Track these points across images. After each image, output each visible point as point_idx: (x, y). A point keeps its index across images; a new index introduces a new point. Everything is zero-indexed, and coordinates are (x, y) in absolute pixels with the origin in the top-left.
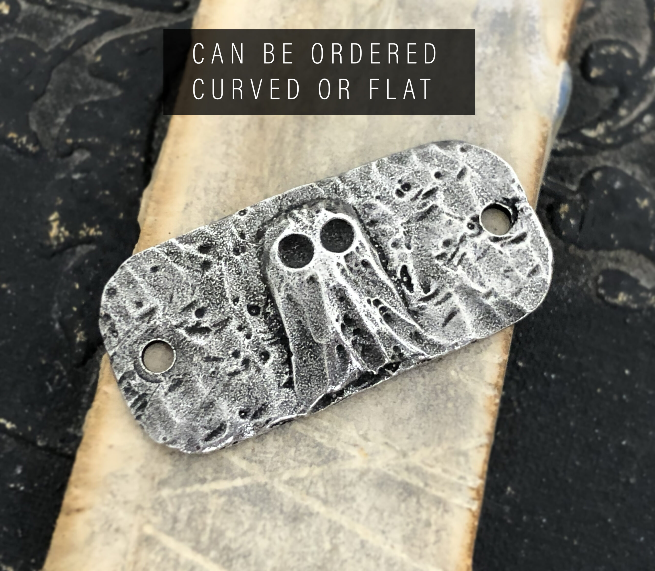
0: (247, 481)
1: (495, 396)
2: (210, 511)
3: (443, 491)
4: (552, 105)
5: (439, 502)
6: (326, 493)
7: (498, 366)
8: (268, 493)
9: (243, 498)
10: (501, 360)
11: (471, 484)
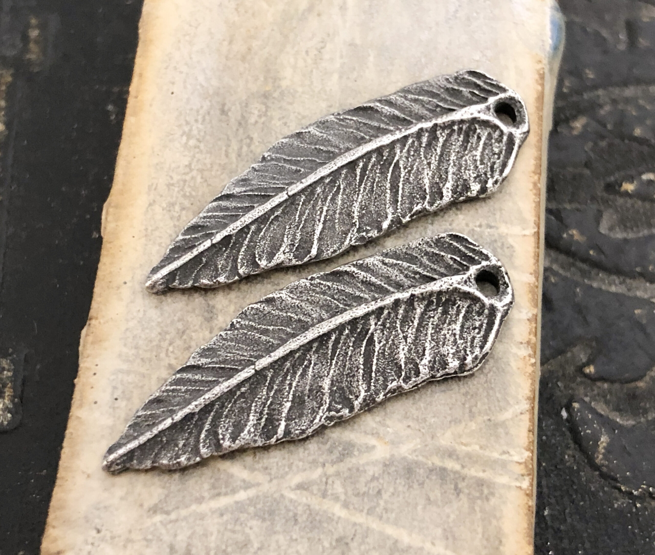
0: (251, 492)
1: (530, 356)
2: (212, 534)
3: (484, 471)
4: (543, 41)
5: (480, 483)
6: (346, 494)
7: (528, 322)
8: (278, 503)
9: (248, 514)
10: (530, 315)
11: (516, 458)
